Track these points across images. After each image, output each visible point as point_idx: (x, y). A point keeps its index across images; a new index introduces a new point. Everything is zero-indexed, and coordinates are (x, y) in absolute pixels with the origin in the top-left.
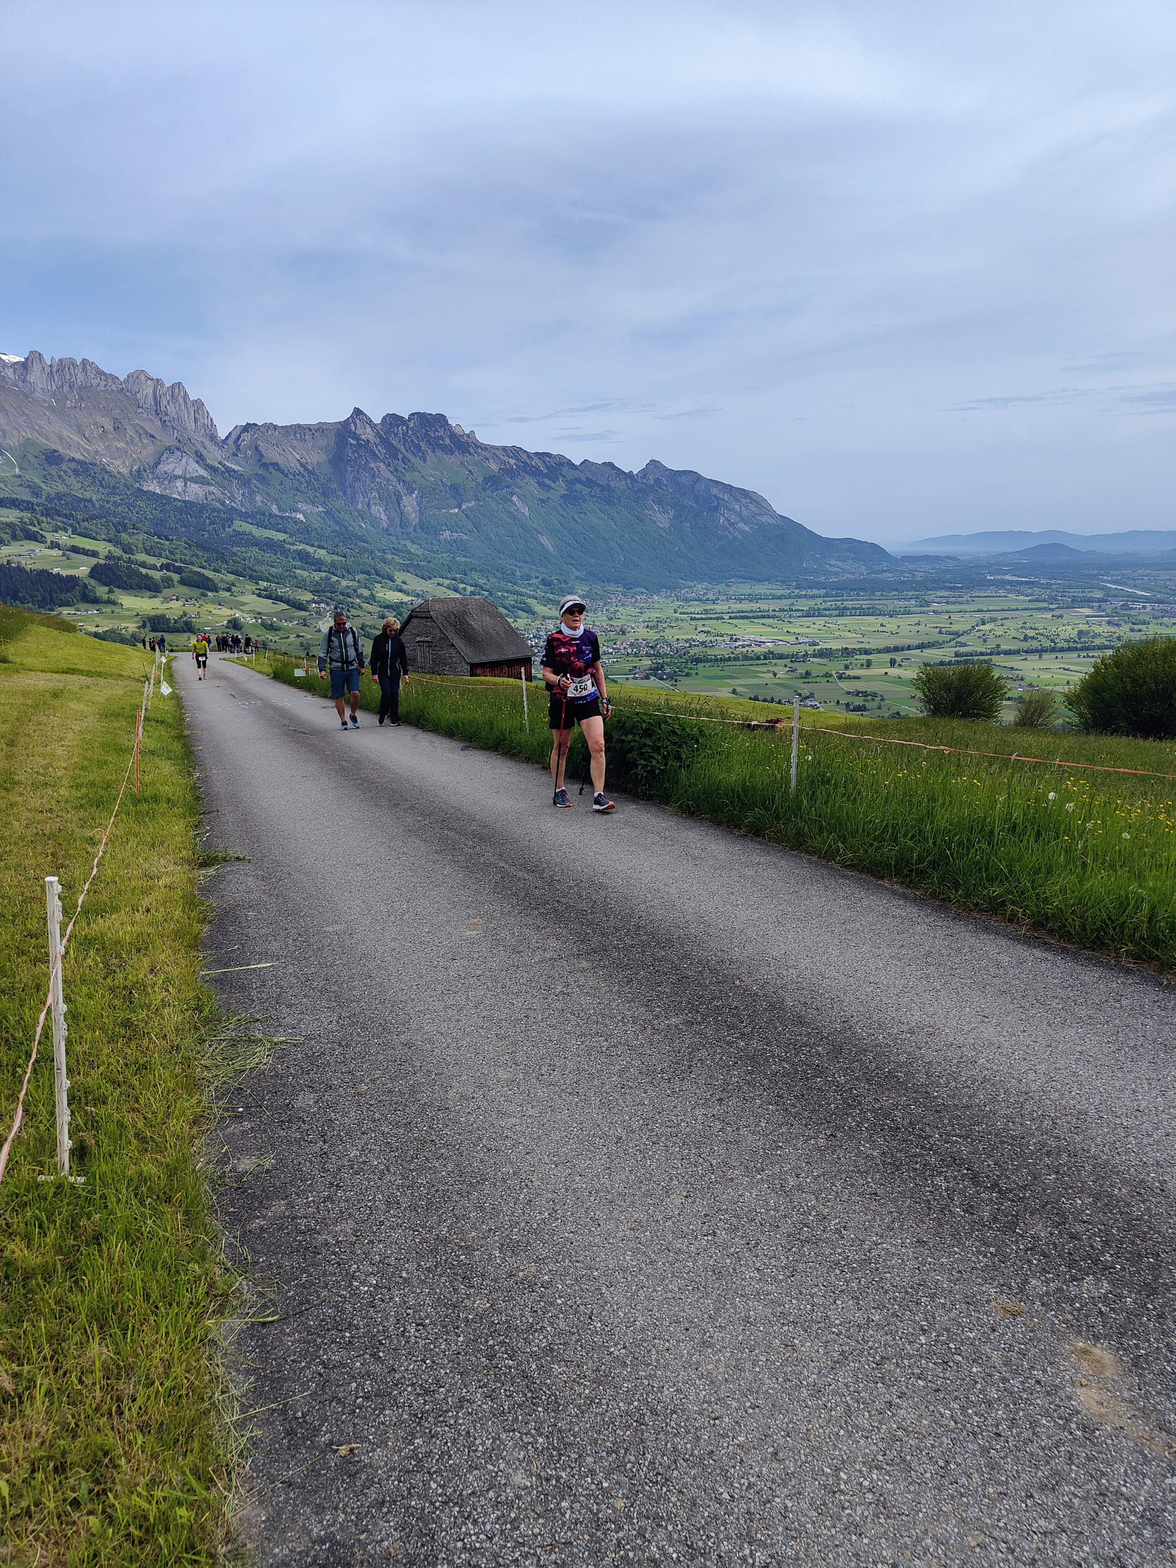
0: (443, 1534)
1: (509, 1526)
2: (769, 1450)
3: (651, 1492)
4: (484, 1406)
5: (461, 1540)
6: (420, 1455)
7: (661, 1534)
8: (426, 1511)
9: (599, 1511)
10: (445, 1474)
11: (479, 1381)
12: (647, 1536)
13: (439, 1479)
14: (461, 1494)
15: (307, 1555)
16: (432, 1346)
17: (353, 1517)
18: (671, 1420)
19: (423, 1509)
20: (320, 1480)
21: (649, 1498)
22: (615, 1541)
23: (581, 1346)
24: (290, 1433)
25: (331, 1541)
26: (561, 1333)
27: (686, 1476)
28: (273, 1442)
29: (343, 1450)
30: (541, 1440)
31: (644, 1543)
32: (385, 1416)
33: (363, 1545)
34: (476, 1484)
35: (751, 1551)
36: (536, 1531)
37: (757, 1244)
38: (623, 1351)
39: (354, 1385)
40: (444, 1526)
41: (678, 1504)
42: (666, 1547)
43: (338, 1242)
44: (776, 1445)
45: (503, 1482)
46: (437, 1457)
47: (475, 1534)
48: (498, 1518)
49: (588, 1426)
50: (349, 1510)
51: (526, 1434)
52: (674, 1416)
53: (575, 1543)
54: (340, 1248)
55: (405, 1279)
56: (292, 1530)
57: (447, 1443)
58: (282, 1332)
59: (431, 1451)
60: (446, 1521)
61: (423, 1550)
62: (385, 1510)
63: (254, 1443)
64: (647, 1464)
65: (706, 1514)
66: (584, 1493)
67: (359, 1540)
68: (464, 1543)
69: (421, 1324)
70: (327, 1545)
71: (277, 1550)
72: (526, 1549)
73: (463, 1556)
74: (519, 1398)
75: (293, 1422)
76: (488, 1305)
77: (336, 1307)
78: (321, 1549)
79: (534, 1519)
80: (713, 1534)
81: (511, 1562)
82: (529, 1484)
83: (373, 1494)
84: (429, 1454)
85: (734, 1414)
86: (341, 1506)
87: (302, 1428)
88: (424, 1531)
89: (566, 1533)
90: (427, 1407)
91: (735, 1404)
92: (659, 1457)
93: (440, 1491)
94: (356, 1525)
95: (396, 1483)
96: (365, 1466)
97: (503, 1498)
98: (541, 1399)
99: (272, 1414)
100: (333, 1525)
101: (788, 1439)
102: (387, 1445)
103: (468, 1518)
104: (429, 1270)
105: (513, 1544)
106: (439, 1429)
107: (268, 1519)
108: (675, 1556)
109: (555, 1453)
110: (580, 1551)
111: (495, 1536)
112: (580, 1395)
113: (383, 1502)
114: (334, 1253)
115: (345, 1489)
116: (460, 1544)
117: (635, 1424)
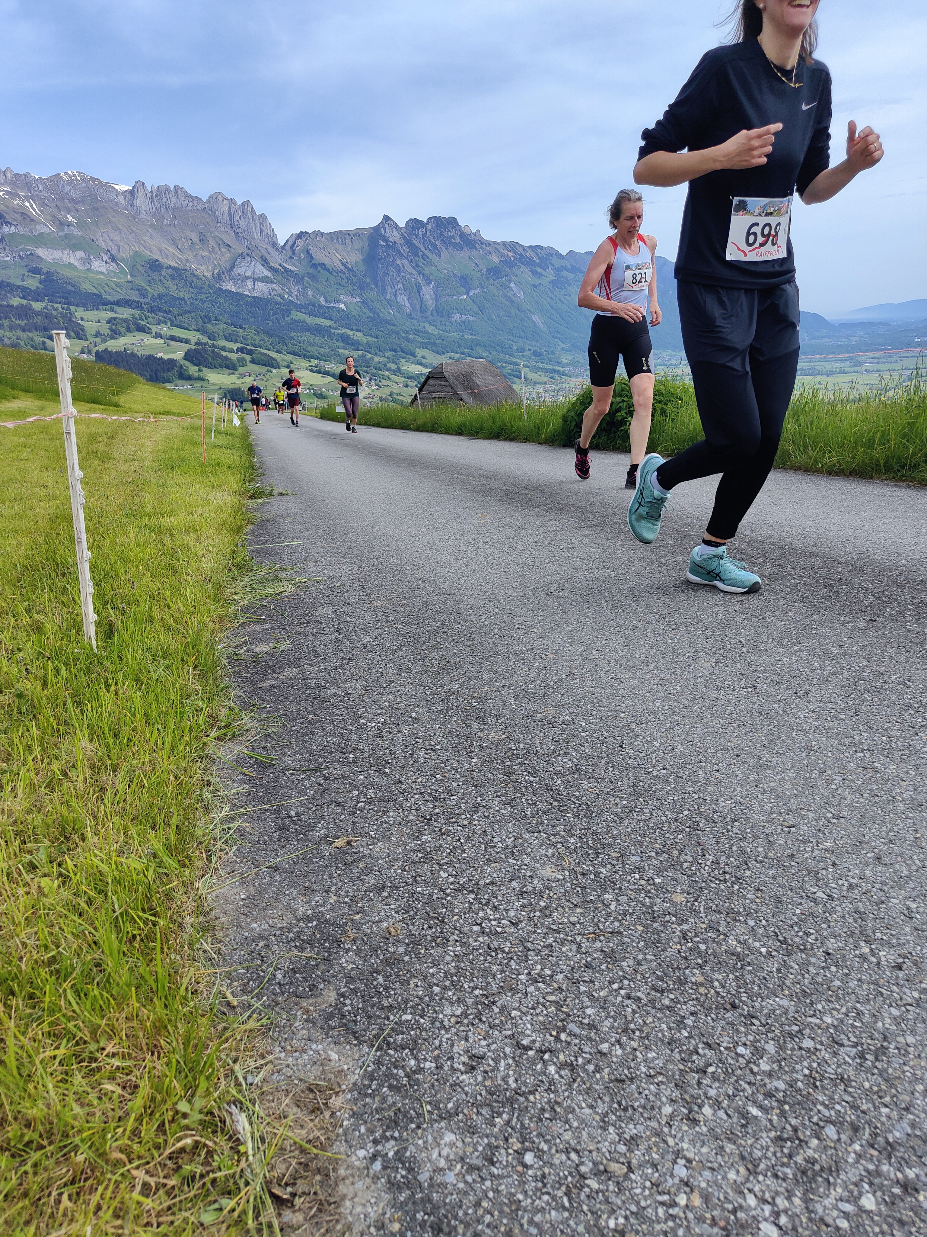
0: (455, 918)
1: (538, 914)
2: (869, 855)
3: (719, 889)
4: (504, 812)
5: (477, 924)
6: (428, 849)
7: (740, 929)
8: (435, 897)
9: (652, 905)
10: (457, 866)
11: (497, 792)
12: (721, 929)
13: (450, 869)
14: (477, 883)
15: (290, 931)
16: (443, 765)
17: (346, 899)
18: (732, 827)
19: (431, 895)
20: (311, 867)
21: (717, 894)
22: (678, 933)
23: (612, 767)
24: (282, 828)
25: (319, 920)
26: (588, 757)
27: (762, 876)
28: (262, 835)
29: (340, 842)
30: (572, 841)
31: (718, 936)
32: (389, 816)
33: (357, 926)
34: (495, 875)
35: (872, 950)
36: (573, 919)
37: (806, 694)
38: (665, 771)
39: (356, 793)
40: (456, 911)
41: (758, 900)
42: (750, 941)
43: (347, 694)
44: (876, 851)
45: (528, 874)
46: (448, 851)
47: (495, 920)
48: (524, 906)
49: (629, 830)
50: (343, 893)
51: (553, 835)
52: (736, 823)
53: (625, 933)
54: (349, 698)
55: (415, 719)
56: (276, 908)
57: (459, 840)
58: (284, 754)
59: (441, 846)
60: (459, 906)
61: (430, 932)
62: (385, 894)
63: (241, 835)
64: (709, 863)
65: (798, 911)
66: (633, 887)
67: (352, 920)
68: (482, 928)
69: (431, 749)
70: (314, 923)
71: (255, 925)
72: (562, 936)
73: (481, 939)
74: (544, 806)
75: (287, 820)
76: (504, 736)
77: (342, 736)
78: (307, 927)
79: (570, 909)
80: (812, 931)
81: (544, 947)
82: (562, 877)
83: (371, 880)
84: (438, 848)
85: (814, 823)
86: (333, 889)
87: (296, 824)
88: (432, 914)
89: (612, 922)
90: (437, 811)
91: (811, 815)
92: (723, 858)
93: (451, 880)
94: (350, 906)
95: (400, 871)
96: (363, 856)
97: (530, 888)
98: (570, 807)
99: (264, 813)
100: (322, 906)
101: (892, 846)
102: (389, 840)
103: (487, 904)
104: (440, 712)
105: (545, 930)
106: (451, 828)
107: (248, 897)
108: (763, 950)
109: (590, 852)
110: (633, 941)
111: (521, 922)
112: (617, 805)
113: (384, 888)
114: (341, 701)
115: (339, 875)
116: (476, 928)
117: (688, 830)
